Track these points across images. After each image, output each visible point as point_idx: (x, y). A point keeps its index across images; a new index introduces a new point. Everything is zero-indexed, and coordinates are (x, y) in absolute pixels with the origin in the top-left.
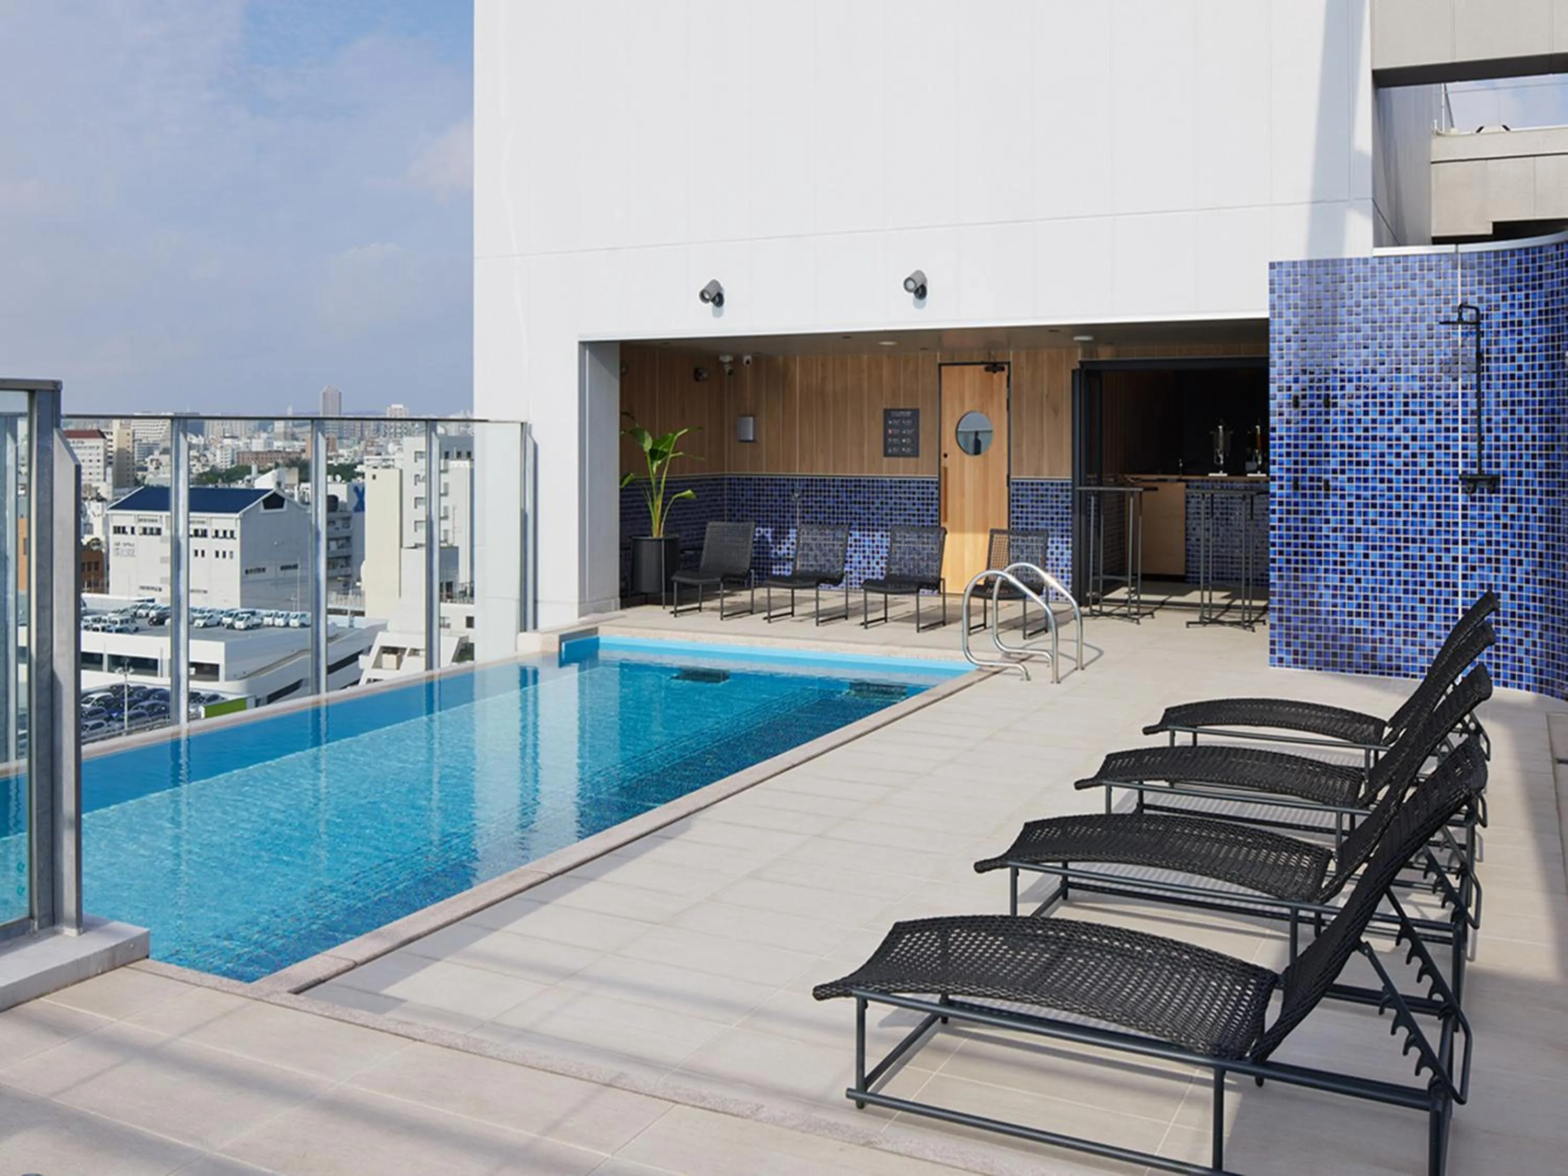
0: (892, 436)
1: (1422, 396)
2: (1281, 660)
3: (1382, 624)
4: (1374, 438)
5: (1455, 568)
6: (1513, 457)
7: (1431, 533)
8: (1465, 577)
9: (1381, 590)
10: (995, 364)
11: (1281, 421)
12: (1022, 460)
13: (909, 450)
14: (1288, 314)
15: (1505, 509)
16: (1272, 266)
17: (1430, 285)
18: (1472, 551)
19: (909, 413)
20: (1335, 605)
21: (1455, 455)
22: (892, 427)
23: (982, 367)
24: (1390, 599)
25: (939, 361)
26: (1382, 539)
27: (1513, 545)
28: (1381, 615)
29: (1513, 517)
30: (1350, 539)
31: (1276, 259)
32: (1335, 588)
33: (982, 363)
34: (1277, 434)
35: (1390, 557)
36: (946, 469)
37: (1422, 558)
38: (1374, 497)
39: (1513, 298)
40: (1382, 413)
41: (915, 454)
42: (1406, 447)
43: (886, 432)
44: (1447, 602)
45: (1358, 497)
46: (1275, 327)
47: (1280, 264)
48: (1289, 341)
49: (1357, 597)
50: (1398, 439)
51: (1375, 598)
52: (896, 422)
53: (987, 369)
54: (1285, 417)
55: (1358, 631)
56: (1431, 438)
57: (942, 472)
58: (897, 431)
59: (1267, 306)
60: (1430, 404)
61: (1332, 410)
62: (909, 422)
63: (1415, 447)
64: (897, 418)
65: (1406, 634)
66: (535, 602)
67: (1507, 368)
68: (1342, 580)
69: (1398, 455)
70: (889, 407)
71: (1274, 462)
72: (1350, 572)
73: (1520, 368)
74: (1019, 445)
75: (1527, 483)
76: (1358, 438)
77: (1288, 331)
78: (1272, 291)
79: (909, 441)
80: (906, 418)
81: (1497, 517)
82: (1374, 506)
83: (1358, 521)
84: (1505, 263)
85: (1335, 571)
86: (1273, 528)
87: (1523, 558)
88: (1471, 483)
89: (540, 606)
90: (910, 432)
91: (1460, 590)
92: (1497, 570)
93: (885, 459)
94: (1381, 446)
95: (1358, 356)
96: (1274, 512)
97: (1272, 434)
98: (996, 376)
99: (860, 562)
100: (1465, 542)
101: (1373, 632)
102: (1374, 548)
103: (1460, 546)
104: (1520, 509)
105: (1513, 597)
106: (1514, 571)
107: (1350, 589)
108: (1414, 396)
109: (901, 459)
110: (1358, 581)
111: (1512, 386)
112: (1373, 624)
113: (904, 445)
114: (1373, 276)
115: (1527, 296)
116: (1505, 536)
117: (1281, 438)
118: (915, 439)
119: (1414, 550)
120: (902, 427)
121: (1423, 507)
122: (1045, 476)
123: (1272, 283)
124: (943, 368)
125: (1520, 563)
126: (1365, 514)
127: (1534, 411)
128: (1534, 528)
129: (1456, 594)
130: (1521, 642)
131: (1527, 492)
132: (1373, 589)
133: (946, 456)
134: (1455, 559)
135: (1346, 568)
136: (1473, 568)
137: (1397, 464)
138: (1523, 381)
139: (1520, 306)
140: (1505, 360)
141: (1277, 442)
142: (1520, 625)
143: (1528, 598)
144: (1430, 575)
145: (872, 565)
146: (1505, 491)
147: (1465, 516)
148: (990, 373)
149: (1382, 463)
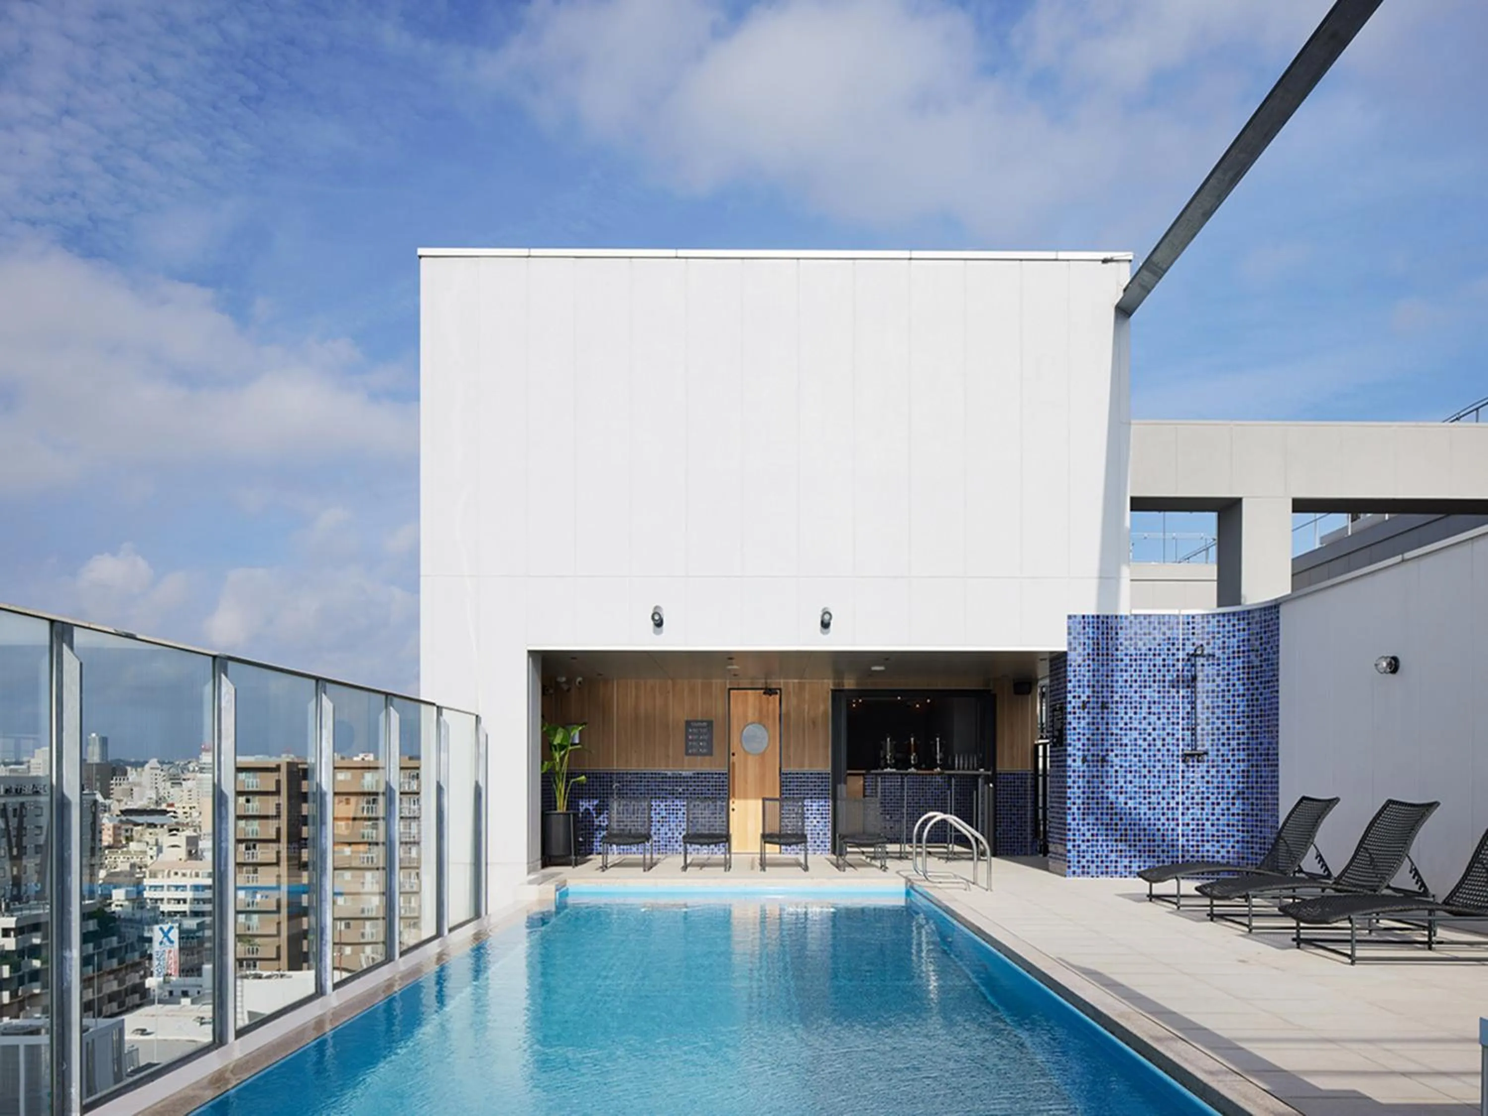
0: (692, 740)
1: (1159, 703)
2: (1074, 872)
3: (1135, 846)
4: (1131, 729)
5: (1177, 809)
6: (1213, 740)
7: (1164, 787)
8: (1183, 814)
9: (1135, 825)
10: (770, 690)
11: (1074, 718)
12: (790, 757)
13: (705, 751)
14: (1080, 649)
15: (1208, 772)
16: (1070, 617)
17: (1164, 634)
18: (1187, 798)
19: (705, 724)
20: (1107, 835)
21: (1178, 740)
22: (692, 734)
23: (762, 691)
24: (1140, 830)
25: (728, 687)
26: (1135, 792)
27: (1213, 794)
28: (1135, 841)
29: (1213, 777)
30: (1116, 793)
31: (1072, 613)
32: (1107, 824)
33: (761, 689)
34: (1072, 727)
35: (1140, 803)
36: (734, 763)
37: (1159, 803)
38: (1130, 766)
39: (1214, 643)
40: (1135, 713)
41: (710, 753)
42: (1150, 734)
43: (687, 737)
44: (1173, 830)
45: (1121, 766)
46: (1072, 656)
47: (1075, 616)
48: (1079, 666)
49: (1121, 830)
50: (1145, 729)
51: (1131, 830)
52: (695, 730)
53: (765, 693)
54: (1077, 715)
55: (1121, 851)
56: (1164, 729)
57: (730, 766)
58: (696, 737)
59: (1066, 643)
60: (1164, 708)
61: (1105, 711)
62: (705, 730)
63: (1154, 734)
64: (695, 727)
65: (1149, 851)
66: (487, 864)
67: (1210, 686)
68: (1111, 819)
69: (1145, 740)
70: (690, 719)
71: (1070, 745)
72: (1116, 814)
73: (1218, 686)
74: (788, 747)
75: (1223, 755)
76: (1121, 729)
77: (1079, 660)
78: (1069, 634)
79: (705, 744)
80: (703, 727)
81: (1203, 777)
82: (1131, 772)
83: (1121, 782)
84: (1208, 622)
85: (1107, 814)
86: (1070, 787)
87: (1220, 800)
88: (1185, 757)
89: (489, 867)
90: (706, 737)
91: (1180, 822)
92: (1203, 809)
93: (687, 758)
94: (1135, 734)
95: (1122, 676)
96: (1070, 777)
97: (1068, 726)
98: (771, 698)
99: (666, 834)
100: (1183, 793)
101: (1130, 851)
102: (1131, 798)
103: (1180, 795)
104: (1218, 772)
105: (1213, 825)
106: (1214, 809)
107: (1116, 824)
108: (1154, 702)
109: (699, 758)
110: (1121, 819)
111: (1213, 697)
112: (1130, 846)
113: (702, 747)
114: (1131, 627)
115: (1224, 642)
116: (1208, 788)
117: (1074, 729)
118: (710, 742)
119: (1154, 799)
120: (700, 734)
121: (1159, 771)
122: (806, 769)
123: (1069, 628)
124: (732, 692)
125: (1218, 804)
126: (1125, 777)
127: (1228, 712)
128: (1227, 782)
129: (1178, 825)
130: (1218, 852)
131: (1223, 761)
132: (1130, 824)
133: (733, 754)
134: (1178, 803)
135: (1114, 811)
136: (1188, 809)
137: (1145, 745)
138: (1221, 694)
139: (1219, 649)
140: (1208, 681)
141: (1072, 732)
142: (1218, 841)
143: (1224, 825)
144: (1163, 814)
145: (677, 834)
146: (1208, 761)
147: (1183, 777)
148: (768, 696)
149: (1136, 745)
